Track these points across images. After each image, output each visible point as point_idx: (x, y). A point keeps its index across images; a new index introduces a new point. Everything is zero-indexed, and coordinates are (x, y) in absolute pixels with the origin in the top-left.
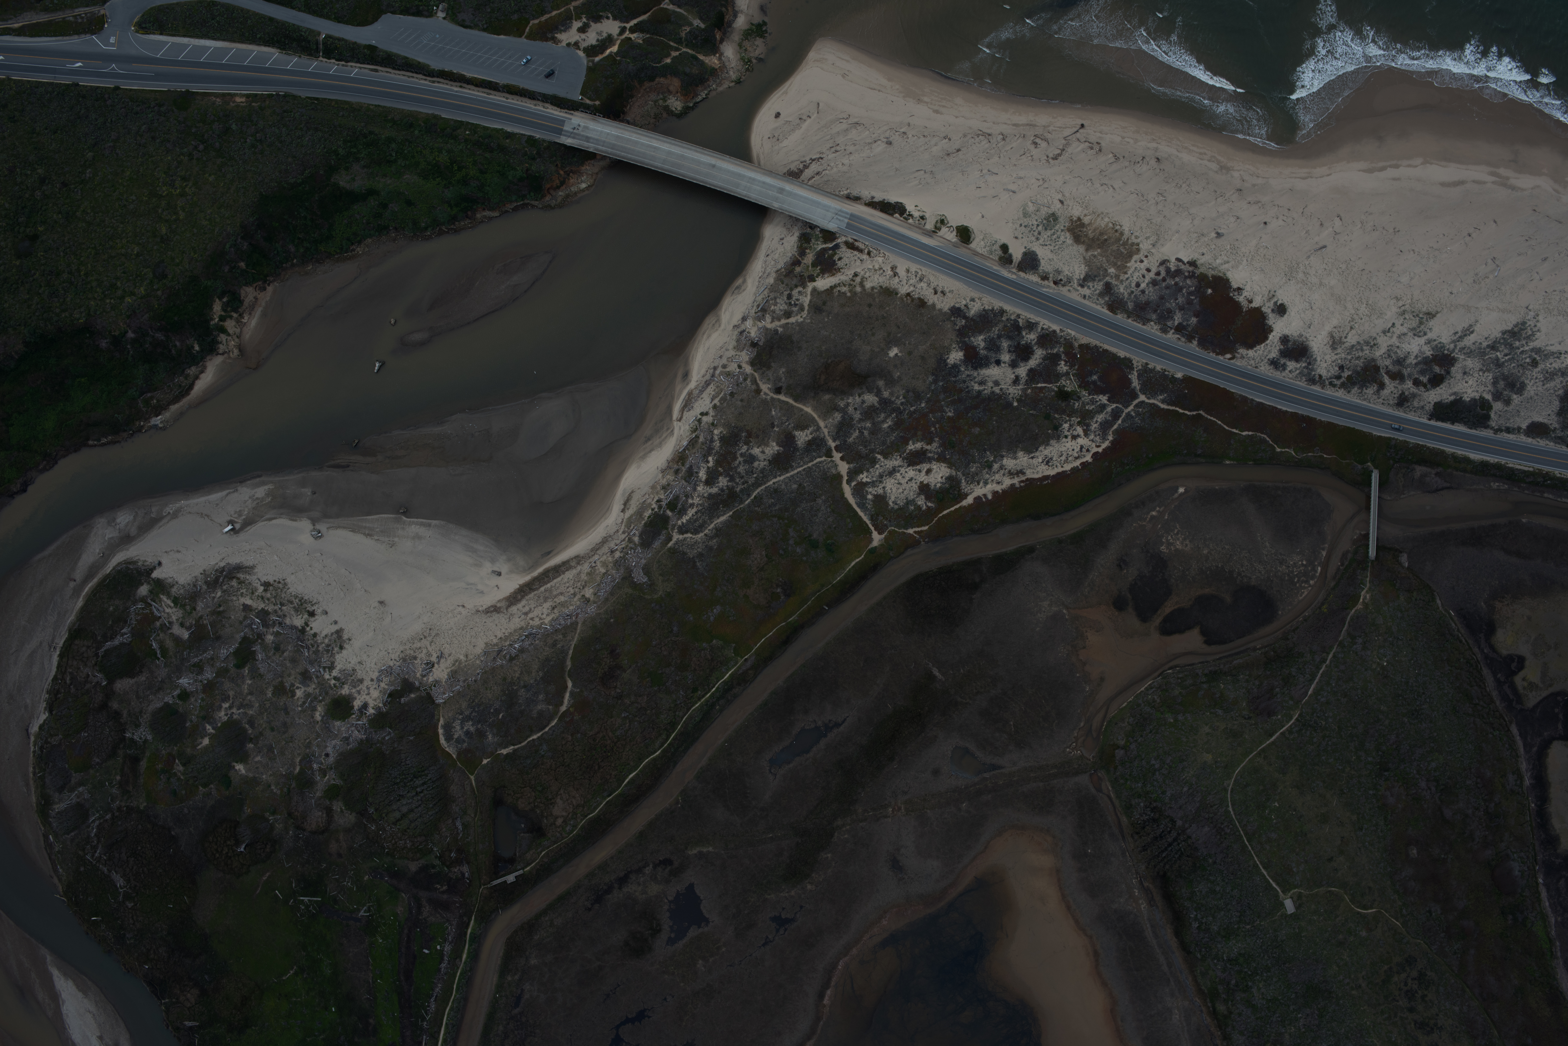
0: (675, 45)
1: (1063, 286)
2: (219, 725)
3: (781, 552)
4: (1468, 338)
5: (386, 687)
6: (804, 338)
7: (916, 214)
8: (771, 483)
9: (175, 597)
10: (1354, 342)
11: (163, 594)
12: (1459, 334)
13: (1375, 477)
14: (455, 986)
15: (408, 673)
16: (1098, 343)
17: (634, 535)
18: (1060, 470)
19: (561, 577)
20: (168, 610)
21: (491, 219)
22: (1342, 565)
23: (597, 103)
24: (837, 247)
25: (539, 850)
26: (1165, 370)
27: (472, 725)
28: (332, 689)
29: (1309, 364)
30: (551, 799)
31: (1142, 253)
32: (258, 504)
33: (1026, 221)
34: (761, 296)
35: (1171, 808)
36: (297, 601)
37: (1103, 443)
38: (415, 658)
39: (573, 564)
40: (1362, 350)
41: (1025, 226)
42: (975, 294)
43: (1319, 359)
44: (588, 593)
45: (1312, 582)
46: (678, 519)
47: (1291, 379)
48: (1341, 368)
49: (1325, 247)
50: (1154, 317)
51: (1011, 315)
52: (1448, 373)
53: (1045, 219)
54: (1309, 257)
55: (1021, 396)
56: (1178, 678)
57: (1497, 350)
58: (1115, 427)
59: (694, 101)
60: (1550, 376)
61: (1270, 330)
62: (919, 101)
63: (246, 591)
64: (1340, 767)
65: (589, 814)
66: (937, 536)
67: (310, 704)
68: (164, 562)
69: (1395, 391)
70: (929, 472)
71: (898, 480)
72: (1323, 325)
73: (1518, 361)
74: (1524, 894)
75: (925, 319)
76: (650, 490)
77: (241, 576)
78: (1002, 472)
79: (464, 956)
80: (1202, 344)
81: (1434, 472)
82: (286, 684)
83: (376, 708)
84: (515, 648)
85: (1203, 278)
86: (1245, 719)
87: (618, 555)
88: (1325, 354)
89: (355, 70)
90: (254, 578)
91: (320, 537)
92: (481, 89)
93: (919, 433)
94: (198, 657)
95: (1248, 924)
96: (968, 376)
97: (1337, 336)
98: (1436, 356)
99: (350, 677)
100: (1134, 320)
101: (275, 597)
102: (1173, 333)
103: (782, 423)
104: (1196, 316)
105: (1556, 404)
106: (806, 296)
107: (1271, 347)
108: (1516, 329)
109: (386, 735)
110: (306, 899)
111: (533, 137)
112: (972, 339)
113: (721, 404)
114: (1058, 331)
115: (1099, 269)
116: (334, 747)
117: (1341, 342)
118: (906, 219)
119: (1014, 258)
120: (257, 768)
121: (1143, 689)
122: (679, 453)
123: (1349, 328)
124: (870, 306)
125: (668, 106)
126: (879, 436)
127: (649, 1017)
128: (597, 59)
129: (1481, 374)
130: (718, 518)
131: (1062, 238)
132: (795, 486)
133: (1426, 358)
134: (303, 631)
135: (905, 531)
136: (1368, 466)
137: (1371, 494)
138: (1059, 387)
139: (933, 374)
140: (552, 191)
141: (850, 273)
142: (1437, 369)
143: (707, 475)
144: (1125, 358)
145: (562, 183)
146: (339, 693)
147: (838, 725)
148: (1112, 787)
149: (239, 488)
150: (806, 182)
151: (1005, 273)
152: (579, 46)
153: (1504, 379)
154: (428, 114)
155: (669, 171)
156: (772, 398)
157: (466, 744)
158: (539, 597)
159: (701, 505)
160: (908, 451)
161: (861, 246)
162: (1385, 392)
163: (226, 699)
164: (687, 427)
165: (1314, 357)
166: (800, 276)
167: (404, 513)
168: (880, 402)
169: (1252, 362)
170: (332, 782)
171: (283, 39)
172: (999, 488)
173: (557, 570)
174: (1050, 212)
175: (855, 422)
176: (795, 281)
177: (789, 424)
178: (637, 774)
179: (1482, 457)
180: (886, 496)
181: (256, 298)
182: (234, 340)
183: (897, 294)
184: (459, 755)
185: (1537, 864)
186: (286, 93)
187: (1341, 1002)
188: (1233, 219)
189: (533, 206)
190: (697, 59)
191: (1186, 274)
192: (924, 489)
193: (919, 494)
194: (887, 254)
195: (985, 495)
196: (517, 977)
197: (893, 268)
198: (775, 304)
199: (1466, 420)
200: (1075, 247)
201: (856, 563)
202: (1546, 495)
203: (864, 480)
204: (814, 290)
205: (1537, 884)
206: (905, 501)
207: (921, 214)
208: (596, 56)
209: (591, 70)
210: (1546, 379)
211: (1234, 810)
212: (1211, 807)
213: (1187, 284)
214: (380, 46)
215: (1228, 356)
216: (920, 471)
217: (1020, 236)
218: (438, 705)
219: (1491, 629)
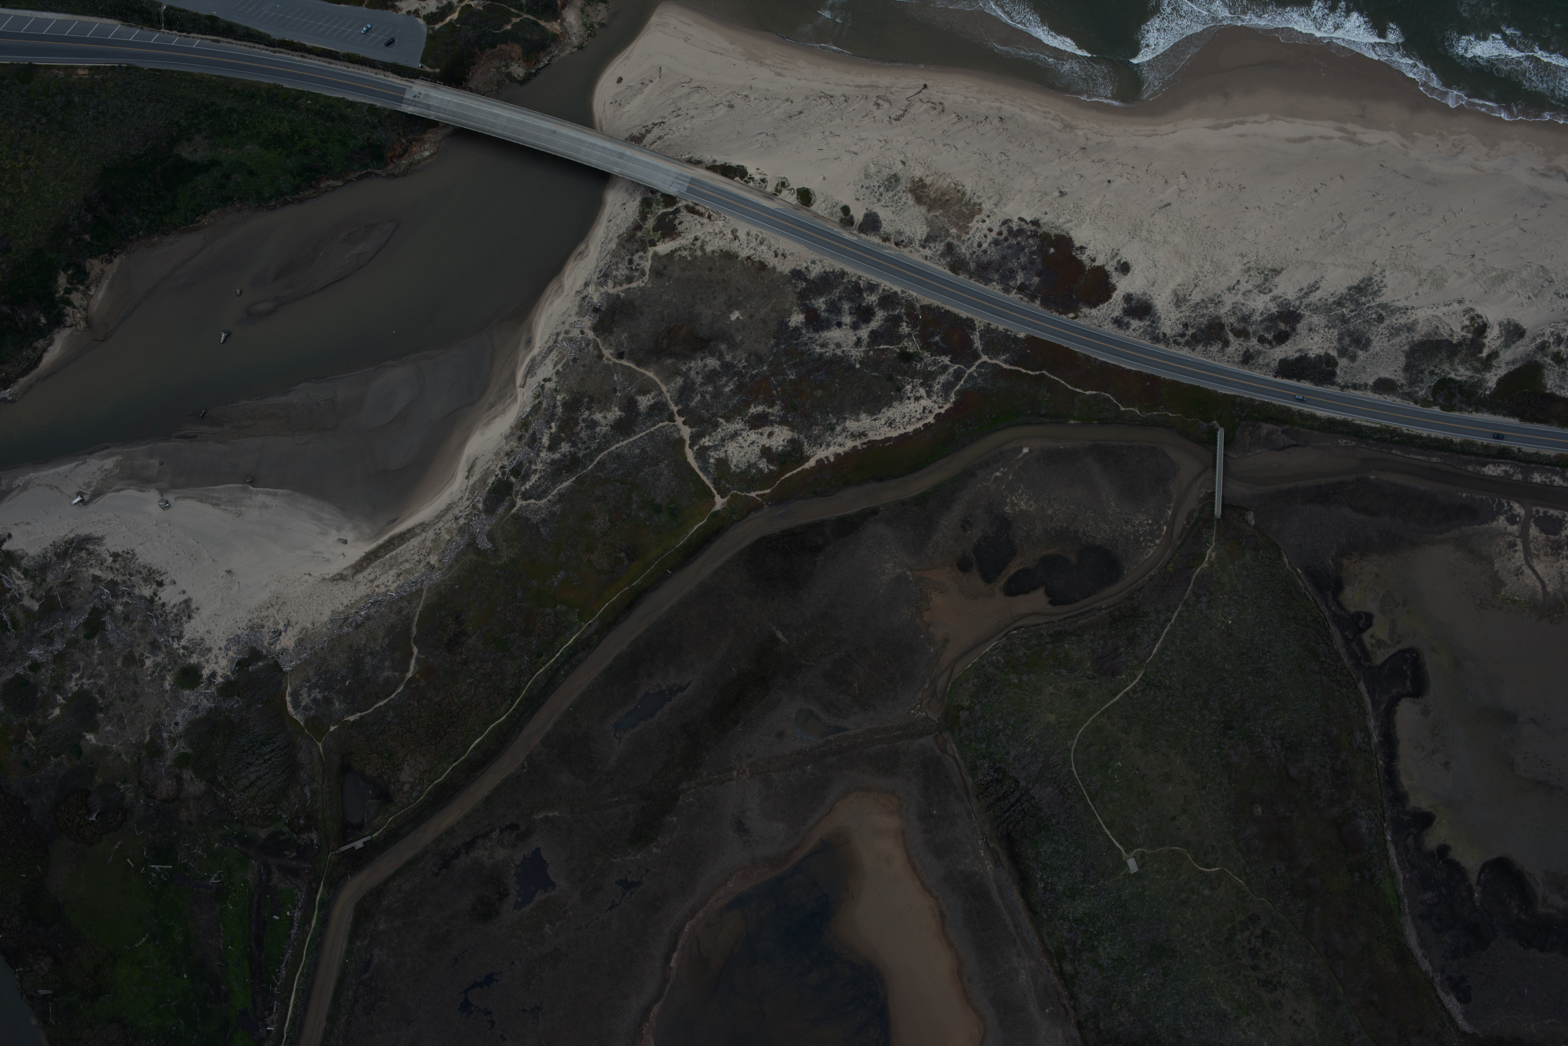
0: (516, 11)
1: (905, 247)
2: (70, 695)
3: (624, 517)
4: (1314, 294)
5: (234, 655)
6: (646, 303)
7: (757, 177)
8: (614, 448)
9: (25, 569)
10: (1198, 300)
11: (13, 566)
12: (1305, 291)
13: (1221, 434)
14: (305, 952)
15: (255, 641)
16: (940, 304)
17: (478, 501)
18: (902, 431)
19: (406, 544)
20: (19, 582)
21: (335, 188)
22: (1188, 523)
23: (437, 70)
24: (677, 211)
25: (386, 816)
26: (1008, 330)
27: (320, 692)
28: (181, 658)
29: (1153, 322)
30: (398, 766)
31: (984, 213)
32: (106, 475)
33: (867, 183)
34: (604, 262)
35: (1014, 768)
36: (146, 571)
37: (946, 404)
38: (263, 626)
39: (418, 531)
40: (1207, 308)
41: (867, 188)
42: (816, 257)
43: (1163, 317)
44: (433, 559)
45: (1157, 541)
46: (522, 485)
47: (1135, 337)
48: (1186, 326)
49: (1169, 204)
50: (996, 277)
51: (852, 277)
52: (1294, 329)
53: (887, 180)
54: (1153, 215)
55: (863, 358)
56: (1023, 639)
57: (1343, 306)
58: (958, 388)
59: (536, 67)
60: (1395, 331)
61: (1114, 288)
62: (762, 64)
63: (96, 562)
64: (1184, 726)
65: (436, 780)
66: (780, 499)
67: (159, 673)
68: (13, 534)
69: (1240, 349)
70: (771, 435)
71: (740, 444)
72: (1167, 283)
73: (1364, 317)
74: (1372, 851)
75: (766, 282)
76: (494, 457)
77: (90, 547)
78: (844, 434)
79: (314, 922)
80: (1045, 304)
81: (1280, 429)
82: (136, 654)
83: (225, 677)
84: (361, 616)
85: (1045, 237)
86: (1089, 678)
87: (462, 521)
88: (1170, 312)
89: (197, 41)
90: (103, 548)
91: (168, 507)
92: (322, 59)
93: (761, 396)
94: (48, 628)
95: (1093, 884)
96: (809, 338)
97: (1181, 294)
98: (1282, 312)
99: (199, 646)
100: (976, 281)
101: (124, 568)
102: (1016, 293)
103: (624, 388)
104: (1038, 275)
105: (1402, 360)
106: (647, 261)
107: (1115, 305)
108: (1362, 285)
109: (235, 703)
110: (157, 867)
111: (374, 105)
112: (813, 301)
113: (564, 369)
114: (899, 293)
115: (941, 229)
116: (184, 716)
117: (1185, 300)
118: (747, 182)
119: (855, 220)
120: (107, 737)
121: (987, 650)
122: (522, 419)
123: (1193, 286)
124: (710, 269)
125: (510, 73)
126: (721, 400)
127: (497, 981)
128: (437, 27)
129: (1326, 330)
130: (561, 483)
131: (904, 199)
132: (637, 451)
133: (1271, 315)
134: (151, 601)
135: (748, 494)
136: (1214, 424)
137: (1216, 452)
138: (901, 349)
139: (775, 337)
140: (395, 160)
141: (691, 237)
142: (1282, 326)
143: (550, 440)
144: (967, 319)
145: (405, 151)
146: (188, 662)
147: (682, 689)
148: (957, 748)
149: (88, 460)
150: (648, 146)
151: (846, 235)
152: (419, 14)
153: (1349, 336)
154: (270, 84)
155: (509, 138)
156: (614, 363)
157: (313, 712)
158: (384, 564)
159: (544, 471)
160: (749, 415)
161: (702, 210)
162: (1230, 350)
163: (76, 669)
164: (530, 393)
165: (1158, 315)
166: (642, 241)
167: (251, 483)
168: (722, 366)
169: (1096, 321)
170: (182, 751)
171: (125, 11)
172: (841, 450)
173: (402, 538)
174: (892, 173)
175: (697, 386)
176: (636, 246)
177: (632, 389)
178: (482, 740)
179: (1328, 414)
180: (728, 460)
181: (102, 271)
182: (80, 312)
183: (737, 257)
184: (306, 722)
185: (1385, 821)
186: (128, 64)
187: (1185, 960)
188: (1076, 178)
189: (377, 175)
190: (538, 25)
191: (1029, 233)
192: (766, 452)
193: (761, 458)
194: (727, 217)
195: (827, 458)
196: (366, 942)
197: (734, 232)
198: (617, 269)
199: (1312, 377)
200: (917, 208)
201: (699, 527)
202: (1394, 451)
203: (706, 444)
204: (655, 254)
205: (1385, 841)
206: (747, 464)
207: (762, 177)
208: (436, 24)
209: (431, 38)
210: (1391, 334)
211: (1077, 770)
212: (1054, 767)
213: (1029, 243)
214: (221, 17)
215: (1071, 315)
216: (762, 434)
217: (861, 198)
218: (286, 673)
219: (1338, 586)
